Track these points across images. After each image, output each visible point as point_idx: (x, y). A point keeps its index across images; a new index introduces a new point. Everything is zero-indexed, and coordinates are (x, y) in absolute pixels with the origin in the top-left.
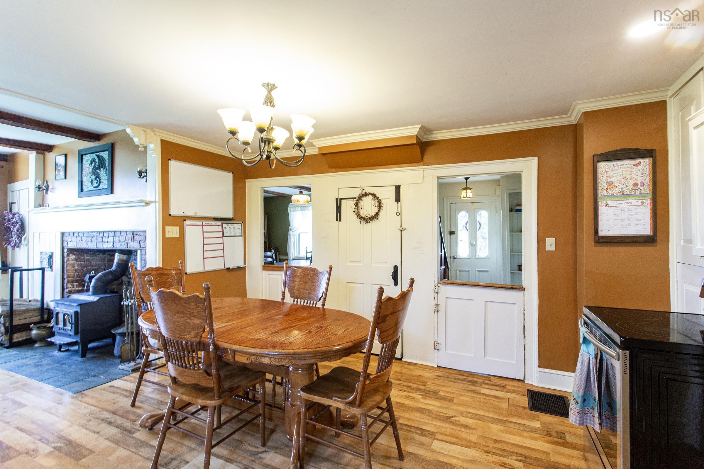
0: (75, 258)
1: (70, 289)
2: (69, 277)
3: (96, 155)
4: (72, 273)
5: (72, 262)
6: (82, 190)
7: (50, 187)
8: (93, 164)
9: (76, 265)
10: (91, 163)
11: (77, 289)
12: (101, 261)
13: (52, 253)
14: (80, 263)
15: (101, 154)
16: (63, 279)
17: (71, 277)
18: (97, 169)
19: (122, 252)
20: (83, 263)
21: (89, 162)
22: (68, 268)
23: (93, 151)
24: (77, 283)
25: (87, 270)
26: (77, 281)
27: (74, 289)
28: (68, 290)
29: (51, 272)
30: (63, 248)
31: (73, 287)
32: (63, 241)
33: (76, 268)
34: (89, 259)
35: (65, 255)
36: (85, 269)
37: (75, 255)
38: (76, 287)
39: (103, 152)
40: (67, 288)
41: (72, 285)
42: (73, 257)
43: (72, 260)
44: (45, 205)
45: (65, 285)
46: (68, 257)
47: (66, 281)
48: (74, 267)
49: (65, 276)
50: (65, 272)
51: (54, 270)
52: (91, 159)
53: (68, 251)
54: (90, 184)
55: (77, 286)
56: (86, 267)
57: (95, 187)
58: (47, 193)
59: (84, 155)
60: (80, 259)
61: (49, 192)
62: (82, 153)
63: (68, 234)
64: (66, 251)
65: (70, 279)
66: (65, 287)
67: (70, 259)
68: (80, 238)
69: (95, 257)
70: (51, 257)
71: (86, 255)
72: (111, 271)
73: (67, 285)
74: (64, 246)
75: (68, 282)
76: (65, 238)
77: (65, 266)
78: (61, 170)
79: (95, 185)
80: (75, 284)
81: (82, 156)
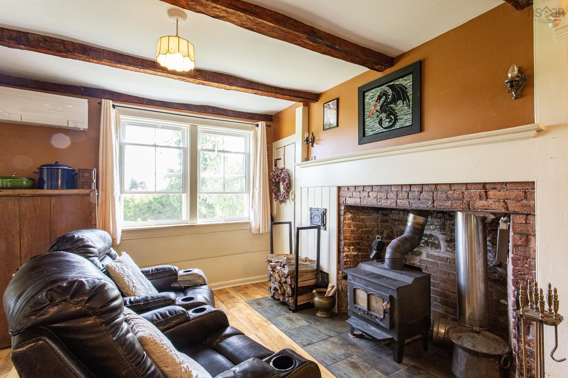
0: (351, 217)
1: (347, 253)
2: (346, 239)
3: (388, 86)
4: (349, 235)
5: (348, 222)
6: (364, 136)
7: (316, 139)
8: (383, 99)
9: (352, 225)
10: (380, 98)
11: (353, 253)
12: (375, 222)
13: (326, 210)
14: (355, 223)
15: (401, 82)
16: (339, 240)
17: (348, 240)
18: (390, 103)
19: (418, 212)
20: (358, 223)
21: (376, 98)
22: (344, 228)
23: (384, 81)
24: (353, 247)
25: (361, 231)
26: (353, 244)
27: (349, 253)
28: (345, 254)
29: (324, 231)
30: (339, 205)
31: (349, 251)
32: (339, 197)
33: (352, 228)
34: (364, 218)
35: (342, 213)
36: (360, 230)
37: (351, 213)
38: (352, 252)
39: (401, 79)
40: (343, 252)
41: (348, 248)
42: (349, 216)
43: (349, 219)
44: (311, 158)
45: (341, 247)
46: (345, 216)
47: (342, 243)
48: (350, 227)
49: (342, 238)
50: (342, 232)
51: (327, 229)
52: (378, 94)
53: (345, 209)
54: (377, 125)
55: (353, 250)
56: (361, 228)
57: (385, 128)
58: (312, 146)
59: (367, 91)
60: (356, 218)
61: (314, 145)
62: (364, 90)
63: (347, 189)
64: (342, 208)
65: (347, 241)
66: (342, 250)
67: (347, 218)
68: (366, 194)
69: (369, 217)
70: (324, 214)
71: (360, 213)
72: (406, 239)
73: (343, 248)
74: (341, 202)
75: (345, 245)
76: (342, 193)
77: (342, 226)
78: (332, 117)
79: (386, 124)
80: (352, 247)
81: (364, 93)
